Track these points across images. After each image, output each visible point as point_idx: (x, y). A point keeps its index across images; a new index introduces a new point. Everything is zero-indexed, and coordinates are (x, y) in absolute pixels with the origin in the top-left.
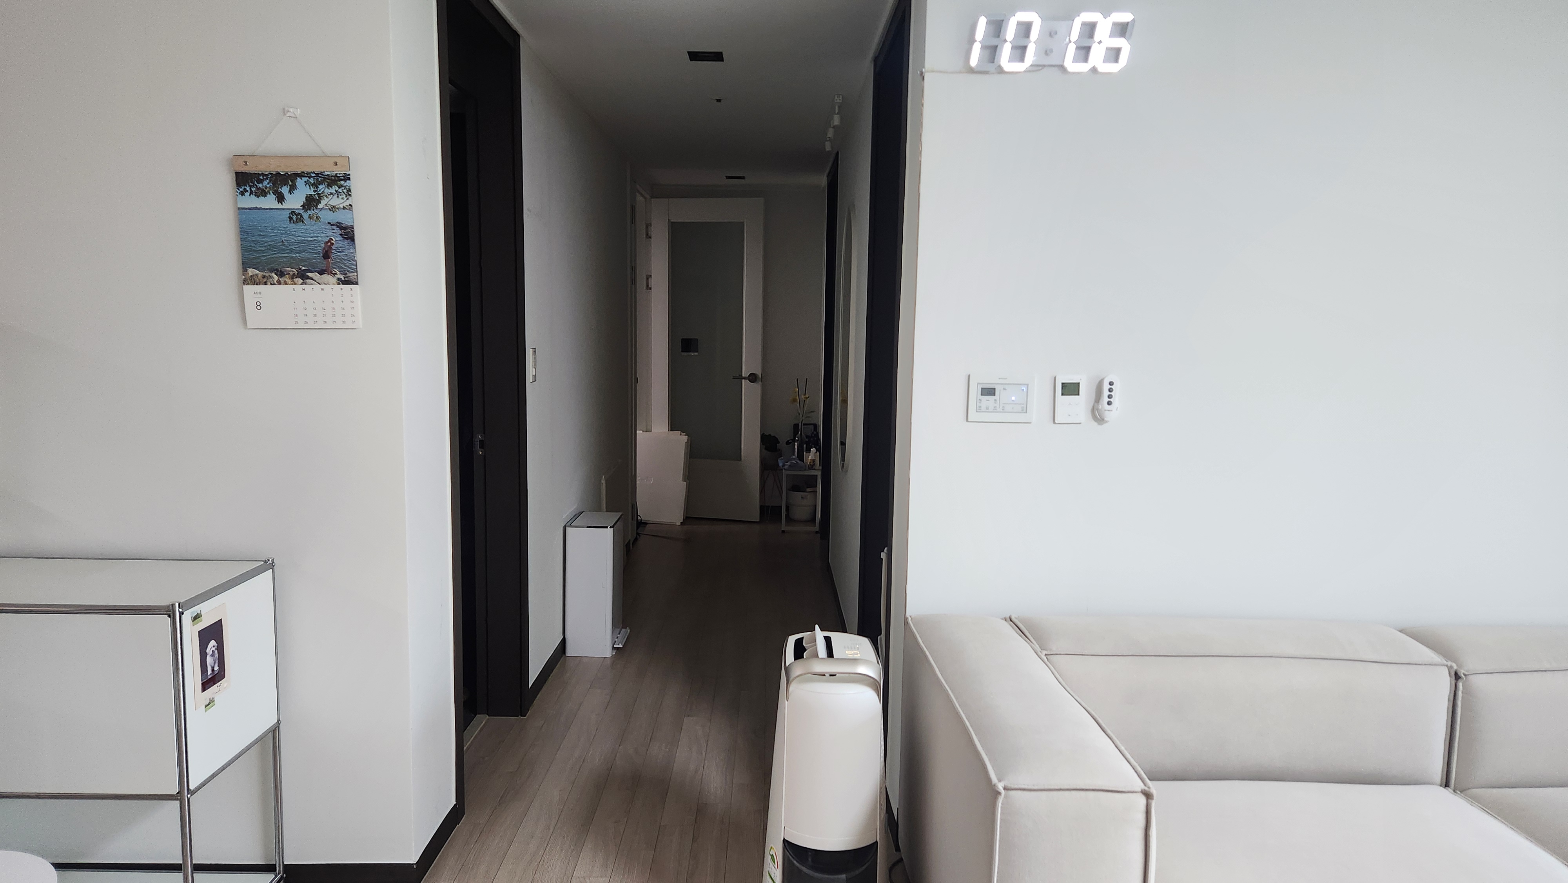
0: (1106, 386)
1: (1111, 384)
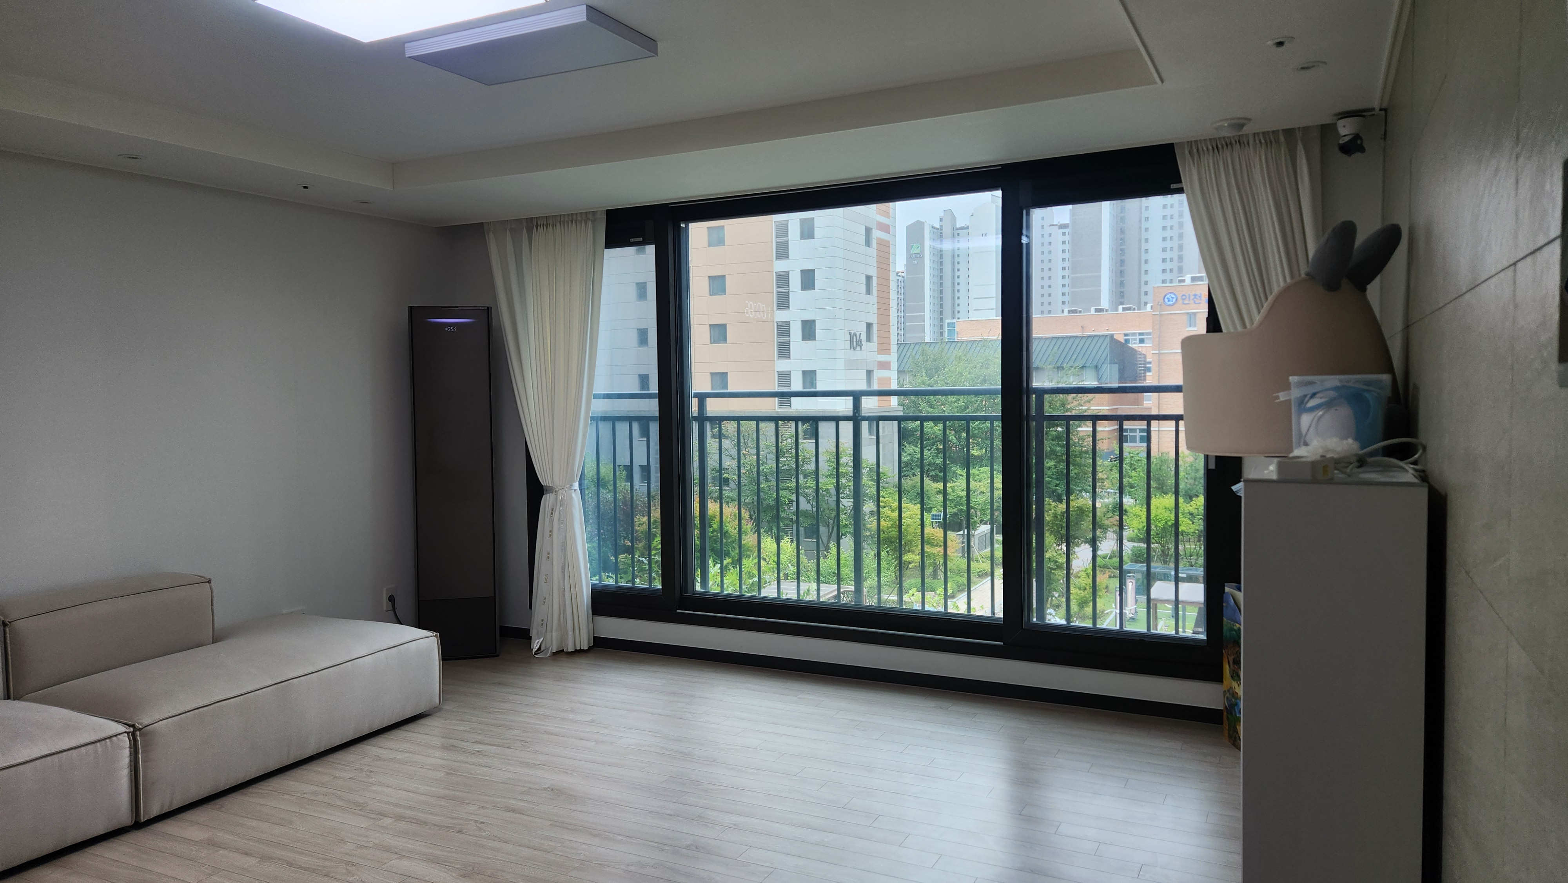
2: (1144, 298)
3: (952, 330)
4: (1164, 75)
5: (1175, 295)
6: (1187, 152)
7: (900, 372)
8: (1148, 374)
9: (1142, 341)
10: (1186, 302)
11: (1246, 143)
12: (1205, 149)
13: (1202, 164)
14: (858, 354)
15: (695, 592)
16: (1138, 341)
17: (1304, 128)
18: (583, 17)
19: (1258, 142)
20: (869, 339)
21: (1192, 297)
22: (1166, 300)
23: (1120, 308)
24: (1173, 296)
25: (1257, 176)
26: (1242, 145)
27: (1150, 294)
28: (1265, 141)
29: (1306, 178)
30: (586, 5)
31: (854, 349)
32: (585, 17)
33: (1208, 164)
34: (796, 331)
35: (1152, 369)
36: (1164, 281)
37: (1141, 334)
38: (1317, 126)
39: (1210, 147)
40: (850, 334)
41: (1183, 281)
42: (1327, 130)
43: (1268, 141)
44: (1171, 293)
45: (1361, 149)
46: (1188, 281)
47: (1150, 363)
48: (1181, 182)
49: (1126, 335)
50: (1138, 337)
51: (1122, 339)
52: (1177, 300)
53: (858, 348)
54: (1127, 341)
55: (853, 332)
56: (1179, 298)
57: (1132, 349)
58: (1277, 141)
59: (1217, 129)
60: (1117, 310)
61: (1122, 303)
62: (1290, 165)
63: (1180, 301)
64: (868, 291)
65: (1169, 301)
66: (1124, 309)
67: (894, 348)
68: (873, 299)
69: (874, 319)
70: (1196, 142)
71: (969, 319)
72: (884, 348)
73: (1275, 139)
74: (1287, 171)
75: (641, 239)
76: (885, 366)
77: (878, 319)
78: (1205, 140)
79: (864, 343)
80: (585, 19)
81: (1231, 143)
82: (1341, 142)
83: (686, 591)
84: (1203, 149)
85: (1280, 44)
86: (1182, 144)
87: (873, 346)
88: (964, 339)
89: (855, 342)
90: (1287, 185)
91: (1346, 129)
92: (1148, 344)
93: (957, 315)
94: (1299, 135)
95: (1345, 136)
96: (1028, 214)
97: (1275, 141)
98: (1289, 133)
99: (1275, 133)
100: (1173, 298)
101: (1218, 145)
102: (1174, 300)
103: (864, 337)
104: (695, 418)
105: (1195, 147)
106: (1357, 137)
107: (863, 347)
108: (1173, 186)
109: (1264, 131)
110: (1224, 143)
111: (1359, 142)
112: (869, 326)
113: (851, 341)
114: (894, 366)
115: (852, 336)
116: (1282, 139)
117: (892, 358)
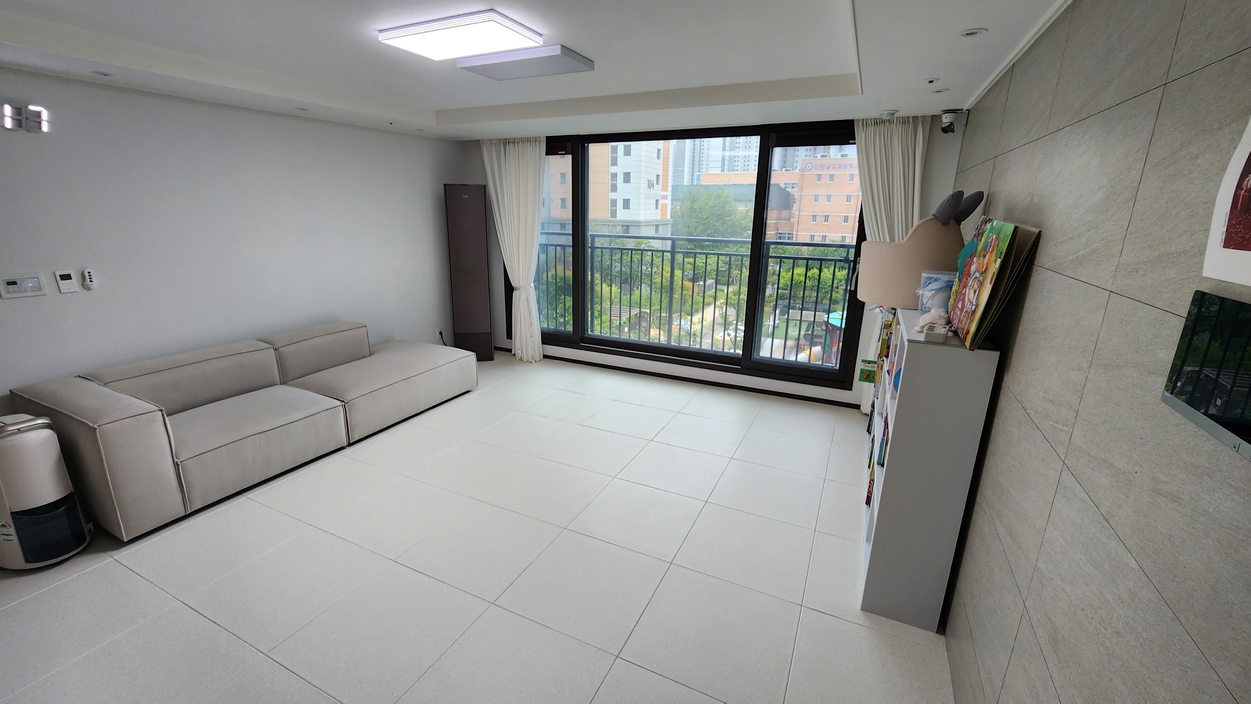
0: (87, 275)
1: (89, 273)
2: (795, 165)
3: (698, 179)
4: (864, 92)
5: (812, 164)
6: (861, 124)
7: (673, 200)
8: (794, 205)
9: (793, 188)
10: (817, 168)
11: (892, 122)
12: (870, 123)
13: (868, 131)
14: (652, 191)
15: (588, 335)
16: (791, 188)
17: (924, 116)
18: (559, 52)
19: (898, 121)
20: (657, 184)
21: (820, 166)
22: (807, 167)
23: (784, 169)
24: (811, 164)
25: (895, 140)
26: (890, 123)
27: (800, 162)
28: (903, 121)
29: (921, 142)
30: (561, 45)
31: (650, 188)
32: (560, 52)
33: (871, 131)
34: (620, 178)
35: (797, 202)
36: (806, 156)
37: (793, 184)
38: (930, 116)
39: (873, 123)
40: (648, 180)
41: (817, 157)
42: (935, 119)
43: (904, 121)
44: (809, 163)
45: (953, 131)
46: (819, 157)
47: (796, 199)
48: (855, 140)
49: (785, 184)
50: (791, 185)
51: (783, 186)
52: (813, 167)
53: (652, 188)
54: (786, 187)
55: (649, 180)
56: (814, 166)
57: (788, 191)
58: (909, 122)
59: (881, 115)
60: (782, 171)
61: (784, 167)
62: (913, 136)
63: (814, 168)
64: (658, 158)
65: (809, 167)
66: (786, 170)
67: (670, 188)
68: (661, 162)
69: (660, 173)
70: (866, 119)
71: (708, 173)
72: (665, 189)
73: (907, 120)
74: (911, 137)
75: (564, 152)
76: (664, 197)
77: (663, 173)
78: (871, 119)
79: (655, 185)
80: (560, 53)
81: (884, 121)
82: (943, 126)
83: (584, 334)
84: (869, 124)
85: (931, 82)
86: (858, 120)
87: (659, 187)
88: (703, 183)
89: (650, 185)
90: (910, 146)
91: (946, 119)
92: (796, 189)
93: (701, 171)
94: (920, 120)
95: (946, 123)
96: (772, 151)
97: (908, 122)
98: (915, 118)
99: (908, 117)
100: (811, 166)
101: (878, 122)
102: (811, 167)
103: (655, 182)
104: (590, 247)
105: (865, 122)
106: (952, 124)
107: (654, 187)
108: (851, 142)
109: (902, 116)
110: (881, 121)
111: (952, 127)
112: (658, 176)
113: (649, 184)
114: (670, 198)
115: (649, 181)
116: (911, 121)
117: (669, 193)
